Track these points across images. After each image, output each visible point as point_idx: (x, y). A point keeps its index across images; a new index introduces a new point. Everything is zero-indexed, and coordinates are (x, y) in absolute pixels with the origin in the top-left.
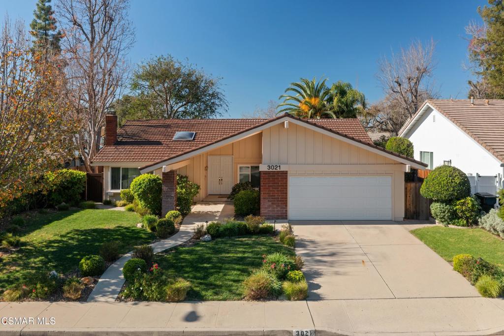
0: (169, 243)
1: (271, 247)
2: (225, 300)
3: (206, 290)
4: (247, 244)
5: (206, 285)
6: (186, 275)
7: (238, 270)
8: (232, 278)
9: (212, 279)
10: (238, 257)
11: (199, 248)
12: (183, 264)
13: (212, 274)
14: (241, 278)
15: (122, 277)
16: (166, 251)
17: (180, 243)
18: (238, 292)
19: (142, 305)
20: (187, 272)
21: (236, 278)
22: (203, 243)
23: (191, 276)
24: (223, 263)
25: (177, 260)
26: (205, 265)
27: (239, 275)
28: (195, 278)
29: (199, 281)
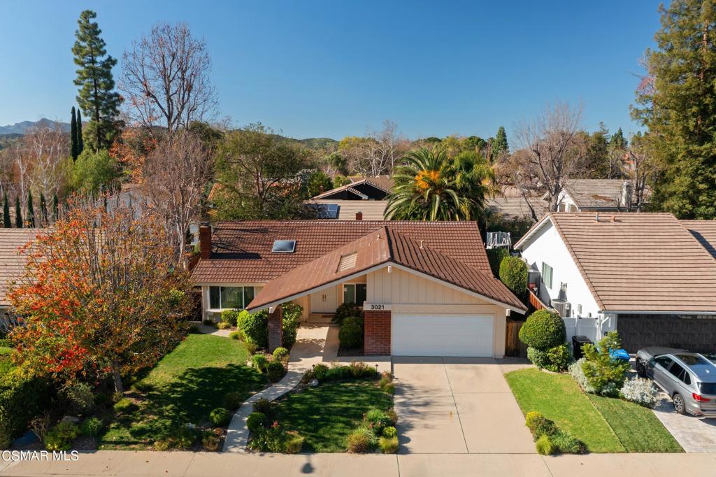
0: (281, 388)
1: (373, 395)
2: (332, 452)
3: (317, 443)
4: (351, 391)
5: (317, 437)
6: (300, 427)
7: (343, 422)
8: (338, 431)
9: (321, 432)
10: (343, 408)
11: (308, 396)
12: (296, 415)
13: (321, 427)
14: (345, 431)
15: (246, 427)
16: (279, 399)
17: (291, 389)
18: (343, 445)
19: (268, 455)
20: (300, 425)
21: (341, 431)
22: (312, 389)
23: (304, 428)
24: (330, 415)
25: (290, 410)
26: (315, 417)
27: (343, 428)
28: (307, 430)
29: (311, 434)
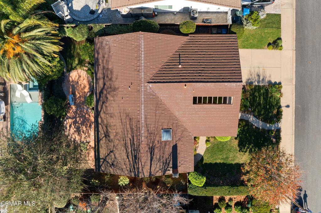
1: (255, 91)
5: (276, 106)
7: (270, 99)
8: (273, 100)
10: (263, 99)
13: (272, 105)
15: (271, 125)
23: (272, 109)
24: (267, 103)
25: (264, 114)
26: (268, 107)
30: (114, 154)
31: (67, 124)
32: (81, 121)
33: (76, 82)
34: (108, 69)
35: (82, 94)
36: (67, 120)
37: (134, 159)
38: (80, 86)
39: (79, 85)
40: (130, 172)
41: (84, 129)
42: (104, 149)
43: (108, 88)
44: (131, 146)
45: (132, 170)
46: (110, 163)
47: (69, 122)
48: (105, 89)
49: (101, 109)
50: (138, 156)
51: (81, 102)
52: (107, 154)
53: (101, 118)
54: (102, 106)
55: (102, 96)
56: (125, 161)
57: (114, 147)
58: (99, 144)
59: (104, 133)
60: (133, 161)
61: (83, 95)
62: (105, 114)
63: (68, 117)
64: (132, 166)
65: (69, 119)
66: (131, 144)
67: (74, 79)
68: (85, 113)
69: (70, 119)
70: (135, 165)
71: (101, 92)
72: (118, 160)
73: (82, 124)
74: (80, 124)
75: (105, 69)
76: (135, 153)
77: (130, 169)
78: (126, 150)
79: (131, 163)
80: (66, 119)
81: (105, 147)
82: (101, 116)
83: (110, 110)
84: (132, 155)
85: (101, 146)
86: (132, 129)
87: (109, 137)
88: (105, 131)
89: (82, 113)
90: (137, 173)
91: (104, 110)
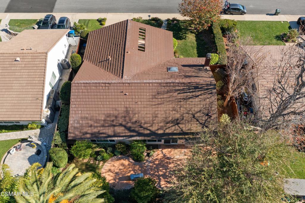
30: (196, 113)
31: (166, 187)
32: (163, 170)
33: (115, 176)
34: (104, 120)
35: (131, 168)
36: (162, 186)
37: (199, 89)
38: (122, 170)
39: (120, 171)
40: (213, 94)
41: (171, 166)
42: (192, 125)
43: (125, 120)
44: (185, 93)
45: (210, 92)
46: (207, 118)
47: (164, 184)
48: (126, 124)
49: (148, 130)
50: (195, 85)
51: (140, 168)
52: (197, 122)
53: (157, 130)
54: (145, 128)
55: (133, 129)
56: (201, 100)
57: (188, 114)
58: (187, 133)
59: (175, 125)
60: (200, 91)
61: (132, 166)
62: (153, 124)
63: (158, 185)
64: (205, 91)
65: (161, 184)
66: (183, 93)
67: (112, 178)
68: (154, 165)
69: (161, 182)
70: (205, 89)
71: (129, 129)
72: (202, 108)
73: (166, 168)
74: (166, 171)
75: (104, 125)
76: (191, 88)
77: (209, 94)
78: (190, 98)
79: (202, 93)
80: (161, 188)
81: (190, 125)
82: (156, 130)
83: (149, 118)
84: (194, 92)
85: (189, 130)
86: (168, 92)
87: (178, 119)
88: (172, 124)
89: (153, 168)
90: (212, 86)
91: (149, 125)
